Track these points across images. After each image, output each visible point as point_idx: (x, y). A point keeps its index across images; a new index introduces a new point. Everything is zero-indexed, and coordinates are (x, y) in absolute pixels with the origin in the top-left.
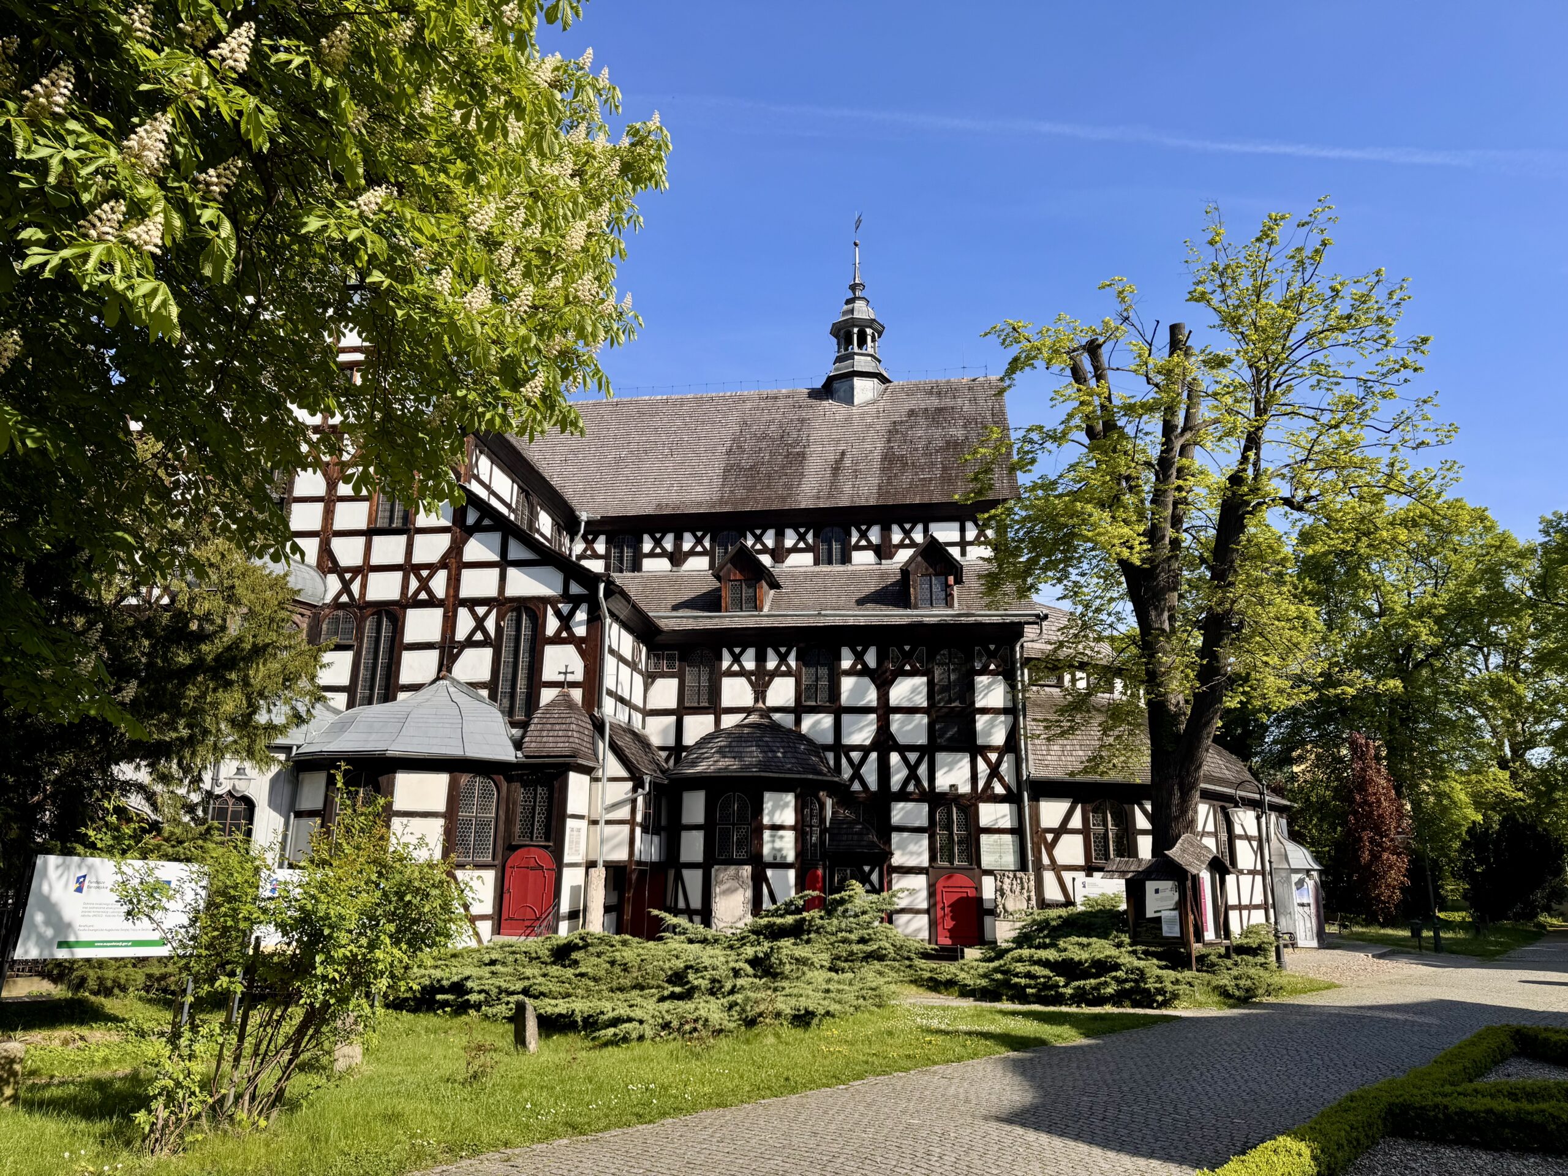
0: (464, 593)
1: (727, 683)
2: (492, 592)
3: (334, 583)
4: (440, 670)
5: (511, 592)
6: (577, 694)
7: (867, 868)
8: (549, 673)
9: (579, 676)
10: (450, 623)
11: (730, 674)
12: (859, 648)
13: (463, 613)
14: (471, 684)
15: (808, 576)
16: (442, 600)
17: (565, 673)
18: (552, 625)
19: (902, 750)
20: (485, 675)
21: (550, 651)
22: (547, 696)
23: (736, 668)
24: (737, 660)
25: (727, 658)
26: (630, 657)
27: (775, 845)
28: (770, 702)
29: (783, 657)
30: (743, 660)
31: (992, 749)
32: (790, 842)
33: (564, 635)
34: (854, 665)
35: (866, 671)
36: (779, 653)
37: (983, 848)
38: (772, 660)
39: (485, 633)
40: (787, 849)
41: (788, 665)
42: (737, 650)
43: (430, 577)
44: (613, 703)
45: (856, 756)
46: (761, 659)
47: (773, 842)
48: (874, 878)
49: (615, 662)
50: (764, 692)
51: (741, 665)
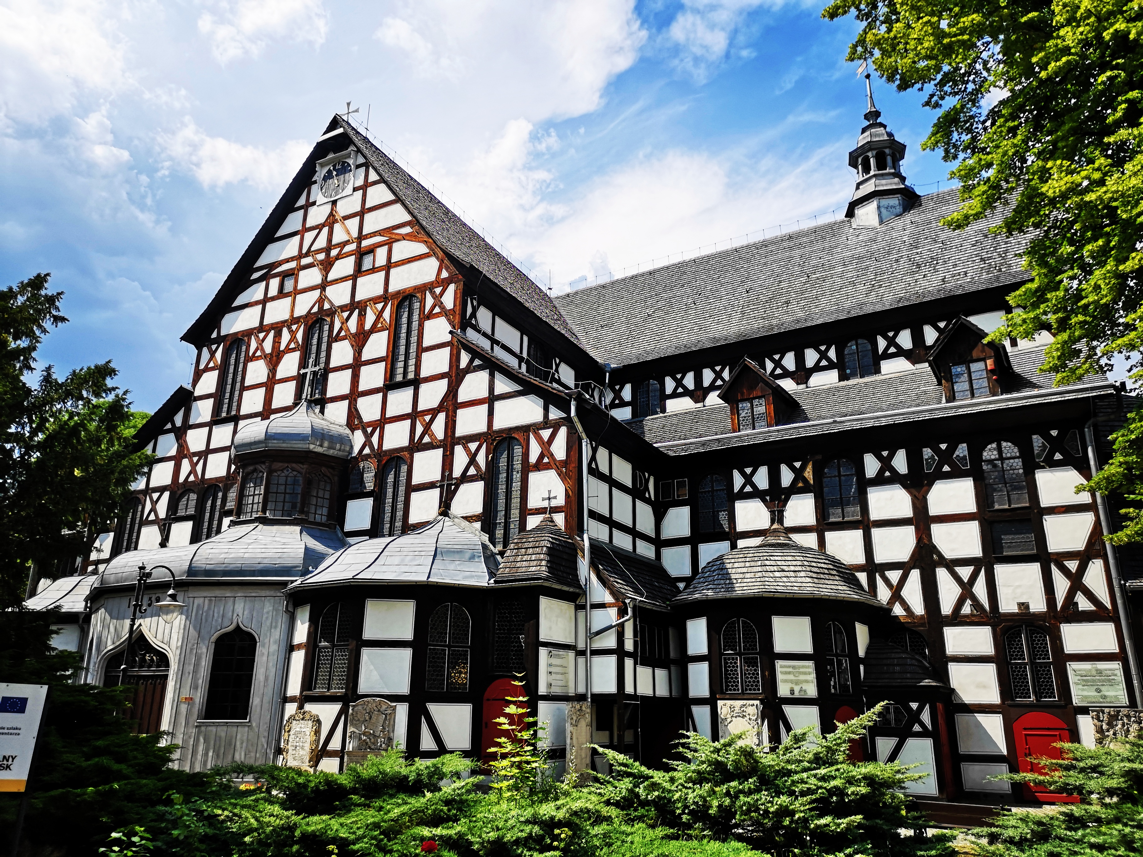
0: (460, 431)
1: (741, 507)
2: (482, 427)
3: (358, 439)
4: (440, 507)
5: (497, 425)
6: (560, 519)
7: (914, 706)
8: (534, 501)
9: (560, 501)
10: (448, 462)
11: (743, 496)
12: (885, 453)
13: (459, 449)
14: (465, 518)
15: (831, 391)
16: (440, 441)
17: (549, 499)
18: (535, 451)
19: (951, 565)
20: (478, 508)
21: (534, 477)
22: (533, 522)
23: (748, 489)
24: (748, 480)
25: (738, 480)
26: (629, 483)
27: (791, 677)
28: (788, 522)
29: (798, 474)
30: (755, 479)
31: (1071, 555)
32: (810, 673)
33: (546, 460)
34: (881, 472)
35: (896, 479)
36: (793, 468)
37: (1072, 678)
38: (787, 477)
39: (478, 467)
40: (807, 681)
41: (805, 480)
42: (748, 470)
43: (432, 421)
44: (605, 528)
45: (894, 576)
46: (774, 477)
47: (789, 673)
48: (926, 717)
49: (604, 487)
50: (781, 513)
51: (753, 485)
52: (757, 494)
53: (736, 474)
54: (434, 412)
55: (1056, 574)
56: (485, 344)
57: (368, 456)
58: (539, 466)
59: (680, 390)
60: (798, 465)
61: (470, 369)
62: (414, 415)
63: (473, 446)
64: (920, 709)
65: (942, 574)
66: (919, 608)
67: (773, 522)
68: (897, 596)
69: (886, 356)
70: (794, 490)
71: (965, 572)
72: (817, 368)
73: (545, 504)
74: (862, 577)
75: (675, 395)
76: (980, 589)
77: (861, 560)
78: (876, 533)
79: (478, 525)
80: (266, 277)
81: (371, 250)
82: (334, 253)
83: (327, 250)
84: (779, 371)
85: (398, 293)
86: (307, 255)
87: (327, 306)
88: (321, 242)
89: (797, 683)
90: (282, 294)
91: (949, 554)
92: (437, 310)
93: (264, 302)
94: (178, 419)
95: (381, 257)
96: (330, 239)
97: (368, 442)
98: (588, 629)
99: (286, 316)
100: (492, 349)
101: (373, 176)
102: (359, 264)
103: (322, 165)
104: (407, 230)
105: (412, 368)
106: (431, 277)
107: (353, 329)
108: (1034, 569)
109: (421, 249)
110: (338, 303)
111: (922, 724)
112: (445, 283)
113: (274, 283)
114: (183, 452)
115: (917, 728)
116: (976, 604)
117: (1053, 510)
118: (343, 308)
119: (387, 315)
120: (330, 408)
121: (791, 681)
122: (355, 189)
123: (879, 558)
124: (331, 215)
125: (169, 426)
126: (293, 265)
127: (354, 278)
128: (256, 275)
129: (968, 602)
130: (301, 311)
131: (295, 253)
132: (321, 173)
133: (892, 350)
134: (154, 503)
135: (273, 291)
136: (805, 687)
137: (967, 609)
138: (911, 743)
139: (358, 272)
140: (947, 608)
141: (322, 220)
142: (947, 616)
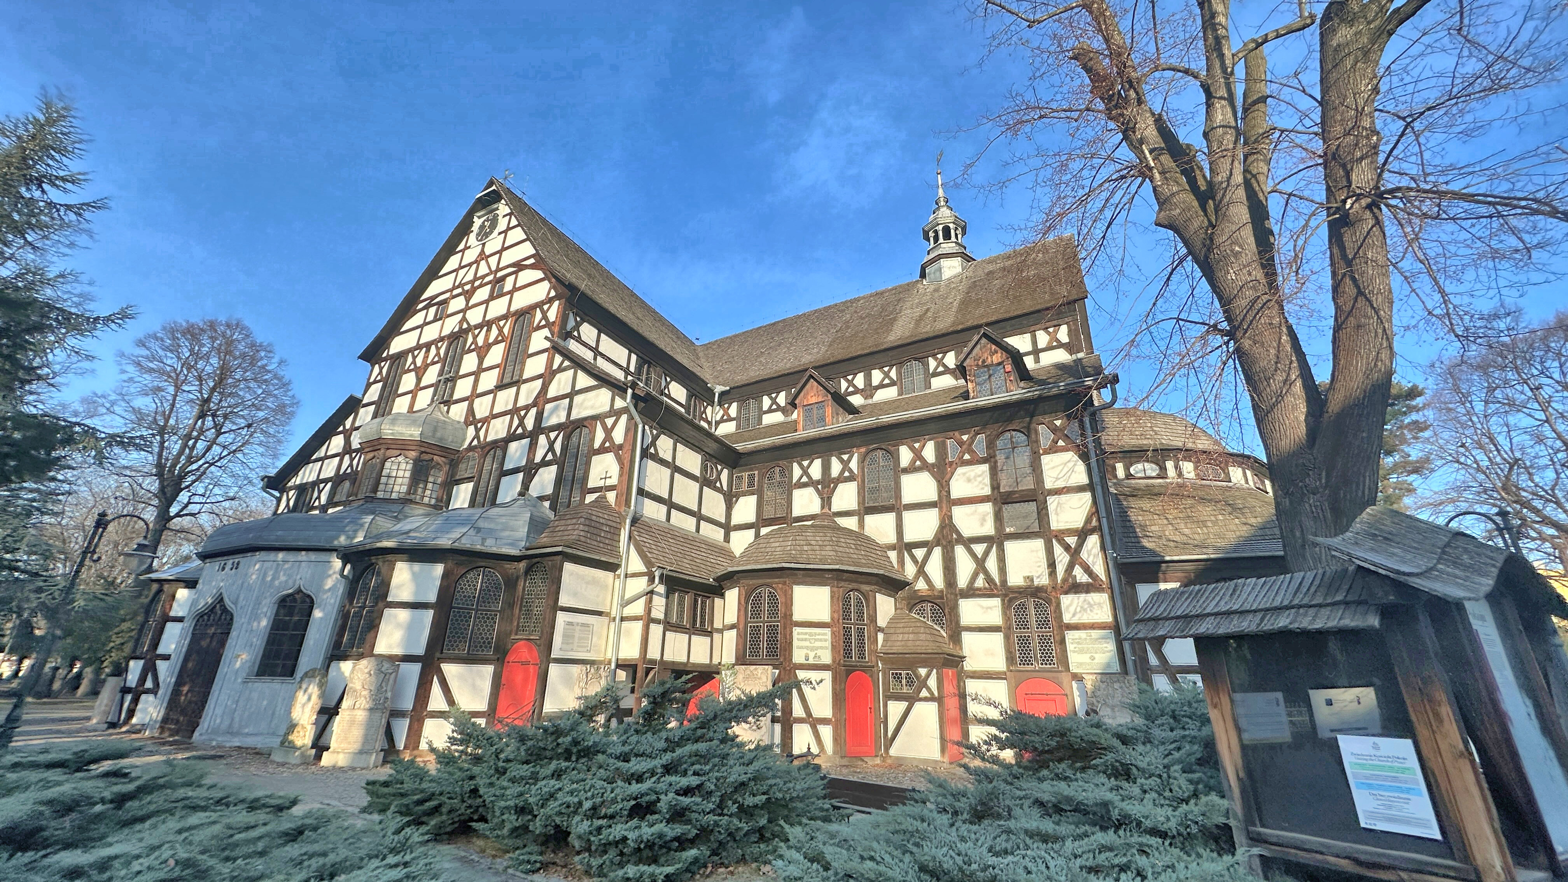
0: (546, 422)
1: (797, 495)
2: (562, 418)
3: (470, 433)
4: (521, 489)
5: (574, 416)
7: (923, 672)
8: (593, 480)
9: (614, 480)
10: (532, 450)
11: (799, 485)
12: (917, 445)
13: (542, 438)
14: (539, 498)
15: (889, 402)
16: (530, 432)
17: (606, 478)
18: (599, 437)
19: (968, 543)
20: (550, 489)
21: (595, 461)
22: (589, 499)
23: (805, 479)
24: (805, 472)
25: (797, 472)
26: (697, 472)
27: (807, 644)
28: (835, 508)
29: (845, 464)
30: (811, 471)
31: (1070, 532)
32: (826, 640)
33: (607, 444)
34: (913, 462)
35: (925, 466)
36: (842, 461)
37: (1070, 647)
38: (836, 468)
39: (554, 454)
40: (821, 648)
41: (851, 471)
42: (805, 463)
43: (526, 414)
44: (664, 509)
45: (919, 553)
46: (826, 468)
47: (806, 640)
48: (932, 682)
49: (667, 472)
50: (830, 499)
51: (809, 476)
52: (811, 483)
53: (795, 465)
54: (527, 408)
55: (1058, 550)
56: (588, 355)
57: (475, 447)
58: (602, 450)
59: (774, 407)
60: (845, 457)
61: (561, 369)
62: (514, 411)
63: (553, 435)
64: (928, 675)
65: (960, 552)
66: (939, 582)
67: (823, 507)
68: (921, 572)
69: (936, 374)
70: (841, 479)
71: (979, 549)
72: (882, 386)
73: (601, 483)
74: (893, 555)
75: (770, 411)
76: (992, 564)
77: (892, 539)
78: (907, 516)
79: (547, 504)
80: (426, 308)
81: (503, 278)
82: (477, 283)
83: (472, 282)
84: (851, 389)
85: (517, 311)
86: (458, 287)
87: (465, 326)
88: (470, 277)
89: (812, 649)
90: (435, 320)
91: (967, 532)
92: (543, 323)
93: (421, 327)
94: (348, 423)
95: (508, 285)
96: (476, 274)
97: (477, 436)
98: (622, 597)
99: (435, 336)
100: (595, 359)
101: (514, 222)
102: (492, 291)
103: (479, 217)
104: (532, 261)
105: (517, 373)
106: (542, 296)
107: (480, 343)
108: (1039, 544)
109: (539, 274)
110: (472, 323)
111: (929, 690)
112: (550, 301)
113: (433, 310)
114: (347, 450)
115: (924, 693)
116: (989, 579)
117: (1058, 492)
118: (476, 327)
119: (506, 330)
120: (454, 408)
121: (807, 648)
122: (500, 233)
123: (909, 537)
124: (480, 254)
125: (341, 428)
126: (447, 295)
127: (487, 302)
128: (421, 306)
129: (981, 576)
130: (446, 332)
131: (451, 286)
132: (477, 222)
133: (941, 369)
134: (320, 492)
135: (430, 317)
136: (819, 652)
137: (980, 582)
138: (918, 707)
139: (492, 297)
140: (962, 581)
141: (473, 259)
142: (961, 590)
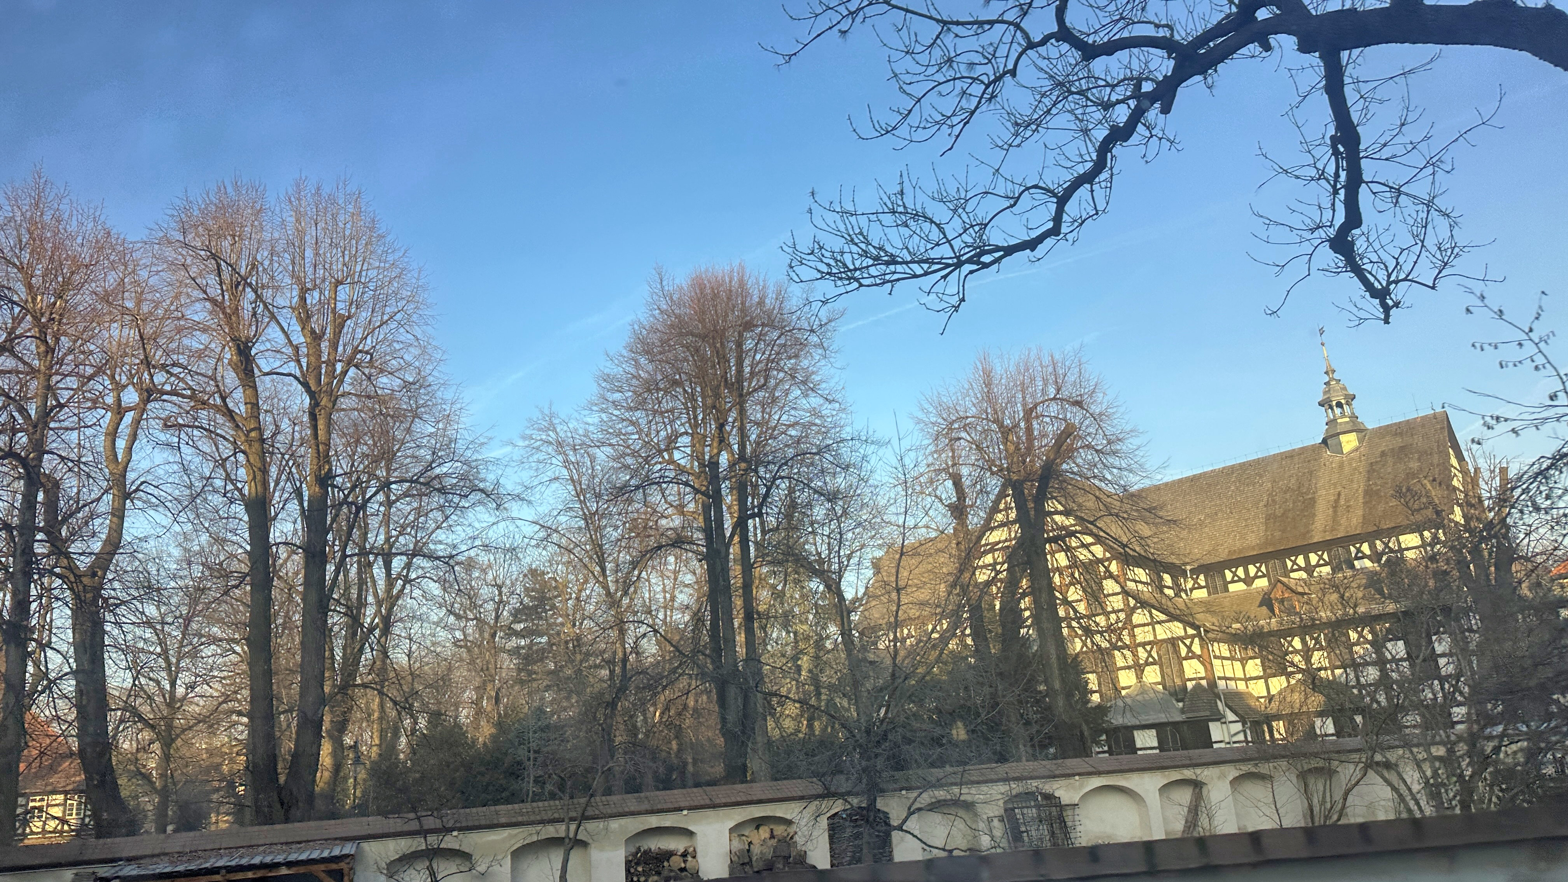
0: (1138, 640)
2: (1151, 638)
4: (1137, 678)
5: (1160, 637)
6: (1203, 682)
8: (1188, 674)
9: (1202, 673)
12: (1359, 629)
13: (1140, 649)
14: (1153, 683)
16: (1129, 645)
17: (1196, 673)
20: (1158, 679)
21: (1186, 663)
23: (1291, 649)
25: (1285, 645)
26: (1229, 655)
29: (1316, 640)
30: (1294, 644)
33: (1190, 655)
34: (1358, 638)
35: (1366, 641)
36: (1313, 638)
38: (1310, 642)
39: (1153, 658)
41: (1320, 643)
43: (1120, 634)
44: (1224, 682)
46: (1304, 642)
50: (1310, 660)
51: (1293, 647)
52: (1296, 651)
53: (1283, 641)
54: (1121, 629)
58: (1187, 658)
59: (1236, 578)
60: (1315, 635)
61: (1136, 607)
63: (1148, 648)
70: (1315, 648)
72: (1318, 565)
73: (1194, 676)
75: (1233, 581)
78: (1360, 670)
84: (1295, 567)
98: (1229, 733)
104: (1078, 528)
105: (1101, 606)
108: (1436, 683)
109: (1089, 539)
117: (1441, 655)
123: (1363, 682)
126: (1007, 544)
